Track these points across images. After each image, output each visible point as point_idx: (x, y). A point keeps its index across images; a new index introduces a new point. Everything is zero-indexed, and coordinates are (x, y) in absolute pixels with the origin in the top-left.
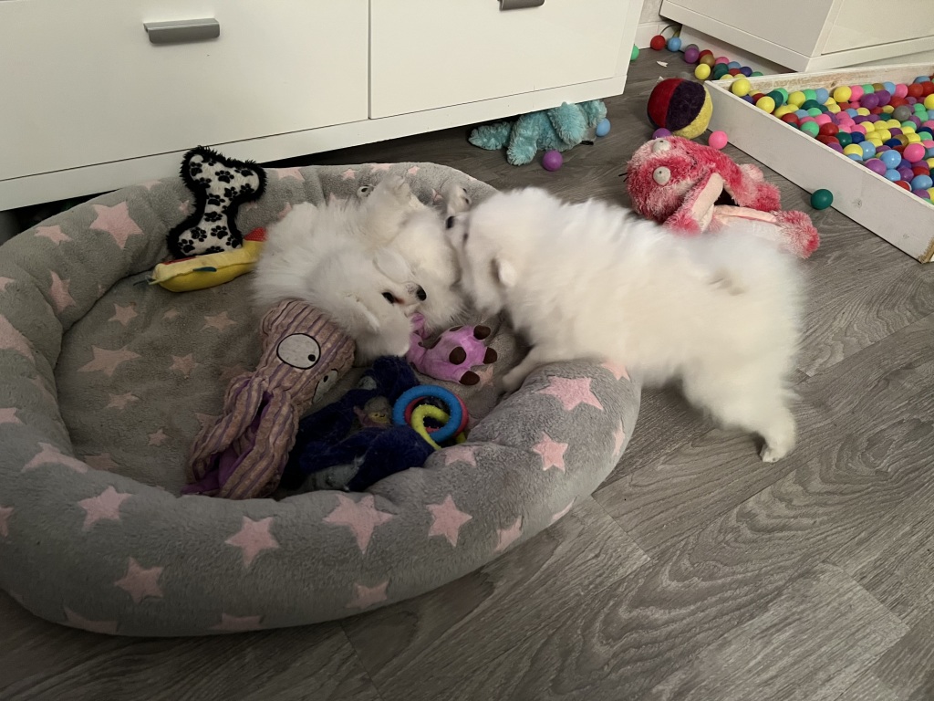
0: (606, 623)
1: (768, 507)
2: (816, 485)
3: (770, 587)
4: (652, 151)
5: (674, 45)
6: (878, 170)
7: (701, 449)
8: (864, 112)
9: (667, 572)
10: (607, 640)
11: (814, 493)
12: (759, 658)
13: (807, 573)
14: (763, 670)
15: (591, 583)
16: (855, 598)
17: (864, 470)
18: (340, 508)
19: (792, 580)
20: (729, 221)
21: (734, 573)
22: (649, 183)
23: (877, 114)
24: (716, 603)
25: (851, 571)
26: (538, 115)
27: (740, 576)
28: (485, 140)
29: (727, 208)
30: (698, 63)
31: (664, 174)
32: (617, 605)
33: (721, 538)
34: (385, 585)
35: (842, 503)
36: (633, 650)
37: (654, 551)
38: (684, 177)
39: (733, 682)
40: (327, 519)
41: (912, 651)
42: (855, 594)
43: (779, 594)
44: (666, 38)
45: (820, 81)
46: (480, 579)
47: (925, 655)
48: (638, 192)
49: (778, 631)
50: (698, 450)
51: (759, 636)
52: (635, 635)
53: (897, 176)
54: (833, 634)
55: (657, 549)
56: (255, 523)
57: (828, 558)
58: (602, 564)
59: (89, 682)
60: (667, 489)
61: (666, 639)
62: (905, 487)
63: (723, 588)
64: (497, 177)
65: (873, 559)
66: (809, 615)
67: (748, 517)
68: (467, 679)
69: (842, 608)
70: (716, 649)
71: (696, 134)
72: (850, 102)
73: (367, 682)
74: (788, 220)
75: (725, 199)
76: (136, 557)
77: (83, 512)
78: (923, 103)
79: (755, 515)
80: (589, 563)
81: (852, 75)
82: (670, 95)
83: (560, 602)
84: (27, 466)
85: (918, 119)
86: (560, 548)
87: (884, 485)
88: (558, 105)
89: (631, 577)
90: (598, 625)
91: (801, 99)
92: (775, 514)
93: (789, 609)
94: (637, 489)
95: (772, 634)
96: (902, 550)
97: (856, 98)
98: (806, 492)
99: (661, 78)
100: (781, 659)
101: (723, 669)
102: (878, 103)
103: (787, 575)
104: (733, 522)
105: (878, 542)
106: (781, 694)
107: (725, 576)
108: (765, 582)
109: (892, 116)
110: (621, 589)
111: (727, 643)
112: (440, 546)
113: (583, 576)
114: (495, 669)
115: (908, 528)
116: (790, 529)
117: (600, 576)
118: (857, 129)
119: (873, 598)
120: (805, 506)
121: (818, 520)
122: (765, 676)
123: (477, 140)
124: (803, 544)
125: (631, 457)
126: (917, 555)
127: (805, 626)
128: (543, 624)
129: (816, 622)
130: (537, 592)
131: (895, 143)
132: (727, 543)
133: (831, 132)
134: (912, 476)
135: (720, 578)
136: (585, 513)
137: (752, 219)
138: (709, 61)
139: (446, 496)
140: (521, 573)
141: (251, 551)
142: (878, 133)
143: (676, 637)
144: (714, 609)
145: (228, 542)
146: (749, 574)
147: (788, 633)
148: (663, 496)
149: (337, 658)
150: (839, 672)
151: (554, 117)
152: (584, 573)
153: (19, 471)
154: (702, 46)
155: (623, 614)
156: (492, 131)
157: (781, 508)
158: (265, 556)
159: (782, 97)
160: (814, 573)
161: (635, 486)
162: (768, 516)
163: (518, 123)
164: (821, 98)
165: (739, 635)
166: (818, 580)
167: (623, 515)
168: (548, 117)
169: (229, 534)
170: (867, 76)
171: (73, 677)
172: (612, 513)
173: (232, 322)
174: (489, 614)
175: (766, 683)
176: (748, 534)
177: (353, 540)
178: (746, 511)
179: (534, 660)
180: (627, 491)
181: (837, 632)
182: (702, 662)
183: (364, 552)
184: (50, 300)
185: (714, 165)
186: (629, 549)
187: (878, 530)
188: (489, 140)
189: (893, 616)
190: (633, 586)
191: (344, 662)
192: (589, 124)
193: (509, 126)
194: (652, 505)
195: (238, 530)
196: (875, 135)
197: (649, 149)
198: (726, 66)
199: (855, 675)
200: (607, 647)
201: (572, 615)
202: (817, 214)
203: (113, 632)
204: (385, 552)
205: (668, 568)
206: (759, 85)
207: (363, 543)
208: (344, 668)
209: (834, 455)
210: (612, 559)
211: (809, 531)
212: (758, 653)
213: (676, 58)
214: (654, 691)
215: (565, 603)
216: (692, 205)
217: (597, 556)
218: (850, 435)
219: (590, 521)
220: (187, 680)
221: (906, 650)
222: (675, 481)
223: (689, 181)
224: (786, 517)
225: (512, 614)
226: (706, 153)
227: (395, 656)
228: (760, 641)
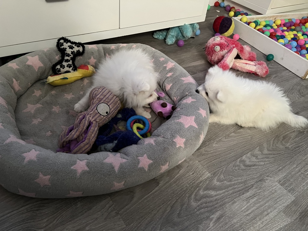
0: (196, 195)
1: (250, 159)
2: (266, 152)
3: (249, 184)
4: (214, 40)
5: (222, 5)
6: (289, 48)
7: (228, 139)
8: (285, 28)
9: (216, 179)
10: (196, 201)
11: (265, 154)
12: (245, 207)
13: (262, 180)
14: (246, 211)
15: (191, 183)
16: (277, 188)
17: (281, 147)
18: (109, 157)
19: (257, 182)
20: (239, 64)
21: (238, 180)
22: (213, 51)
23: (289, 29)
24: (232, 189)
25: (276, 180)
26: (176, 28)
27: (240, 181)
28: (158, 36)
29: (239, 60)
30: (230, 11)
31: (218, 48)
32: (199, 190)
33: (234, 168)
34: (123, 183)
35: (274, 157)
36: (204, 204)
37: (212, 172)
38: (224, 49)
39: (237, 215)
40: (105, 161)
41: (295, 205)
42: (277, 187)
43: (252, 187)
44: (219, 3)
45: (271, 18)
46: (155, 181)
47: (299, 207)
48: (209, 54)
49: (252, 198)
50: (227, 140)
51: (245, 200)
52: (205, 199)
53: (295, 50)
54: (270, 200)
55: (213, 172)
56: (81, 162)
57: (269, 175)
58: (195, 176)
59: (26, 213)
60: (216, 152)
61: (215, 201)
62: (295, 152)
63: (234, 184)
64: (162, 48)
65: (284, 175)
66: (262, 193)
67: (243, 161)
68: (150, 213)
69: (273, 191)
70: (231, 204)
71: (229, 35)
72: (280, 25)
73: (117, 214)
74: (259, 64)
75: (238, 57)
76: (42, 172)
77: (24, 157)
78: (304, 26)
79: (245, 161)
80: (191, 176)
81: (281, 16)
82: (221, 22)
83: (181, 188)
84: (6, 142)
85: (303, 31)
86: (181, 171)
87: (288, 152)
88: (183, 24)
89: (204, 181)
90: (193, 196)
91: (264, 23)
92: (252, 161)
93: (255, 191)
94: (207, 152)
95: (250, 199)
96: (293, 173)
97: (283, 24)
98: (262, 154)
99: (218, 16)
100: (252, 207)
101: (233, 210)
102: (289, 25)
103: (255, 180)
104: (238, 163)
105: (285, 170)
106: (252, 219)
107: (235, 181)
108: (248, 183)
109: (294, 30)
110: (201, 185)
111: (235, 202)
112: (142, 170)
113: (189, 180)
114: (159, 210)
115: (295, 166)
116: (257, 165)
117: (194, 180)
118: (283, 34)
119: (283, 188)
120: (262, 158)
121: (266, 163)
122: (247, 213)
123: (156, 36)
124: (260, 170)
125: (205, 142)
126: (298, 175)
127: (260, 197)
128: (175, 196)
129: (264, 196)
130: (173, 185)
131: (295, 39)
132: (236, 170)
133: (274, 35)
134: (297, 149)
135: (233, 181)
136: (189, 160)
137: (246, 64)
138: (234, 10)
139: (144, 154)
140: (168, 179)
141: (80, 171)
142: (290, 35)
143: (218, 200)
144: (231, 191)
145: (72, 168)
146: (243, 180)
147: (255, 199)
148: (215, 155)
149: (108, 206)
150: (271, 212)
151: (181, 29)
152: (189, 179)
153: (3, 144)
154: (232, 5)
155: (201, 193)
156: (161, 33)
157: (254, 159)
158: (84, 173)
159: (258, 23)
160: (264, 180)
161: (206, 151)
162: (250, 161)
163: (169, 30)
164: (271, 23)
165: (239, 200)
166: (265, 182)
167: (202, 160)
168: (180, 29)
169: (72, 165)
170: (286, 16)
171: (21, 211)
172: (199, 160)
173: (73, 96)
174: (157, 192)
175: (247, 215)
176: (243, 167)
177: (113, 168)
178: (242, 160)
179: (172, 207)
180: (203, 153)
181: (271, 199)
182: (226, 208)
183: (117, 172)
184: (13, 88)
185: (234, 45)
186: (204, 172)
187: (285, 166)
188: (160, 36)
189: (289, 194)
190: (205, 183)
191: (110, 207)
192: (193, 31)
193: (166, 32)
194: (211, 158)
195: (75, 164)
196: (288, 36)
197: (213, 40)
198: (239, 12)
199: (276, 213)
200: (196, 203)
201: (184, 193)
202: (268, 62)
203: (34, 197)
204: (124, 172)
205: (216, 178)
206: (250, 19)
207: (116, 169)
208: (110, 209)
209: (272, 142)
210: (198, 175)
211: (263, 166)
212: (245, 205)
213: (223, 9)
214: (211, 217)
215: (182, 189)
216: (227, 59)
217: (193, 174)
218: (278, 135)
219: (191, 162)
220: (58, 212)
221: (294, 205)
222: (219, 150)
223: (226, 51)
224: (255, 162)
225: (165, 192)
226: (232, 41)
227: (126, 205)
228: (246, 202)
